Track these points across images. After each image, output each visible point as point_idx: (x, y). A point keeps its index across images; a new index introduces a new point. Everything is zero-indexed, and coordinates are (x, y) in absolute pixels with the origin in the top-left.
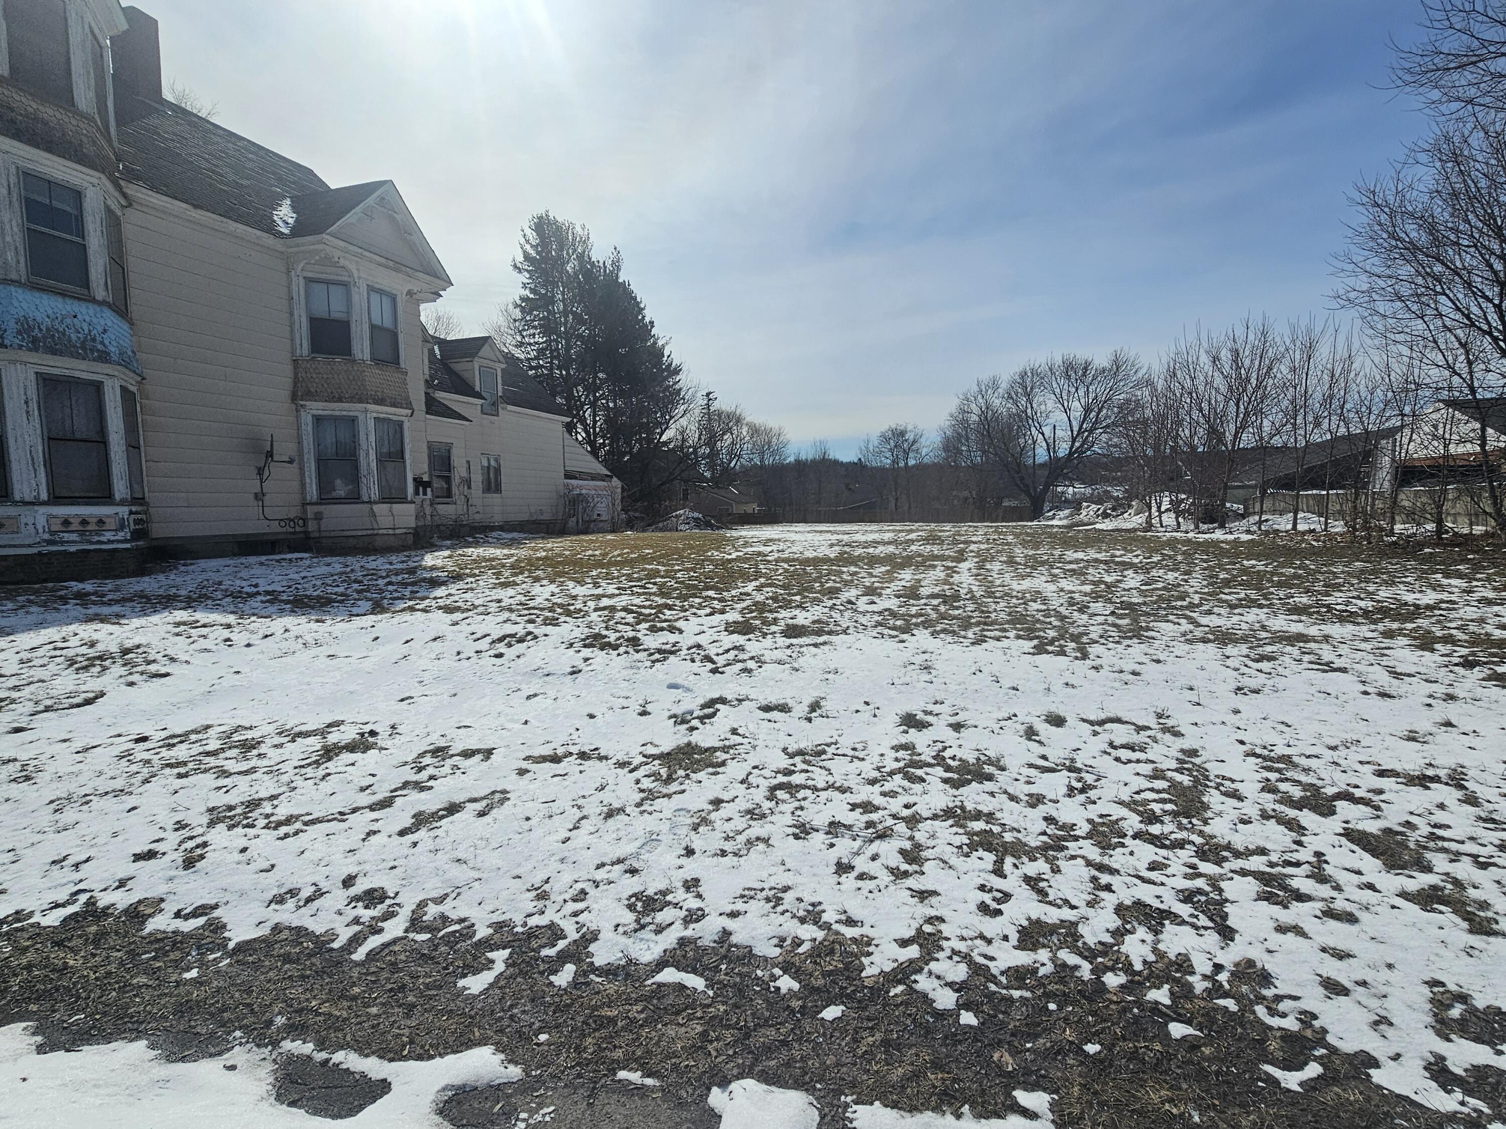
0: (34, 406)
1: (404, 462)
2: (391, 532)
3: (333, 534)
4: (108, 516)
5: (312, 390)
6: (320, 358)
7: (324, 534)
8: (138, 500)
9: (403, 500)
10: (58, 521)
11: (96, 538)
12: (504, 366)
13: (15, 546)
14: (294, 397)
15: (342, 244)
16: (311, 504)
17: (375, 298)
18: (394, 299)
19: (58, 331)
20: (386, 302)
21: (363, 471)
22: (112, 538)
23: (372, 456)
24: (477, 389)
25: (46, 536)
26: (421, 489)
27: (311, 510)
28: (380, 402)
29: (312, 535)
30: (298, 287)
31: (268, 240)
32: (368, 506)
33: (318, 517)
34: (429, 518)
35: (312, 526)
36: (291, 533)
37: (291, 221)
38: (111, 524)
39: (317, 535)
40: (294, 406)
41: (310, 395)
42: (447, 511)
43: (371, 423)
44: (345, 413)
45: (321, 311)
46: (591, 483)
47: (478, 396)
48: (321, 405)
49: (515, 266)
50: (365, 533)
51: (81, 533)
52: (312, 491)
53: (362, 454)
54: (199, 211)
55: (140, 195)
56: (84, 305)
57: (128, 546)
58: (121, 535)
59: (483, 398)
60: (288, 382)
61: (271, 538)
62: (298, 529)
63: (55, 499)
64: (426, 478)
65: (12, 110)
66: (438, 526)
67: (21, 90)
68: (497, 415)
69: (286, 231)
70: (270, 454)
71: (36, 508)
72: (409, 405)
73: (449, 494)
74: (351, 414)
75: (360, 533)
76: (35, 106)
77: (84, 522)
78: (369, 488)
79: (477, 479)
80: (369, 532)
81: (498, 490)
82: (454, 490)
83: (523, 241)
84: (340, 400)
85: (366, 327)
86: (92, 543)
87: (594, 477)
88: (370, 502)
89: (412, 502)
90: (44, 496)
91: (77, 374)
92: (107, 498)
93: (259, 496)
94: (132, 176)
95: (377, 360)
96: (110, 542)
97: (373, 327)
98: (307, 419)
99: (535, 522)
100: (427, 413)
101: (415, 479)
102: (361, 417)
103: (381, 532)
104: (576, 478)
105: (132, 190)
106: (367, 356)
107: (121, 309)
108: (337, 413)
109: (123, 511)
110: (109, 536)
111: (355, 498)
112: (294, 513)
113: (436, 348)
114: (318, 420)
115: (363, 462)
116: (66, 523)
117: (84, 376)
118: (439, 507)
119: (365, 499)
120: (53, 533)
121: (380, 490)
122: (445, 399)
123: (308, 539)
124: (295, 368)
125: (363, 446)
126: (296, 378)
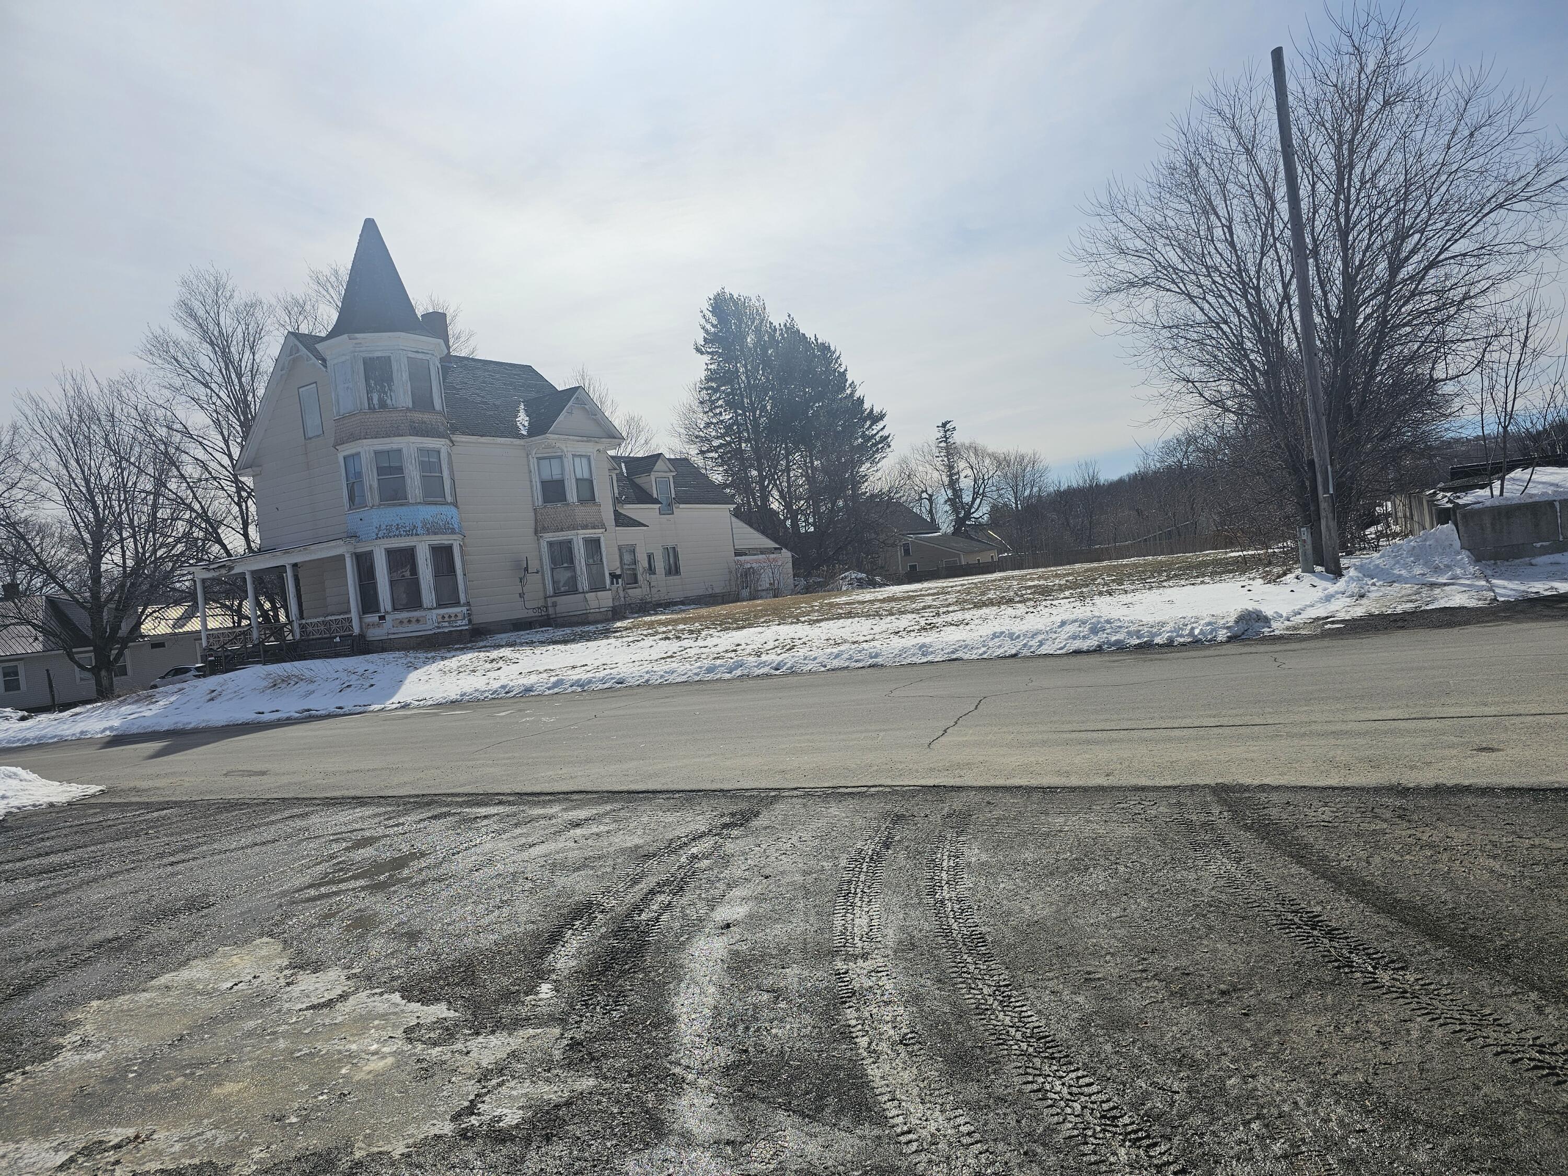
0: (428, 561)
1: (602, 564)
2: (597, 610)
3: (563, 615)
4: (459, 613)
5: (546, 526)
6: (549, 505)
7: (558, 615)
8: (468, 604)
9: (604, 589)
10: (440, 617)
11: (455, 624)
12: (674, 474)
13: (424, 630)
14: (536, 532)
15: (556, 436)
16: (550, 597)
17: (577, 460)
18: (589, 458)
19: (435, 522)
20: (584, 461)
21: (578, 573)
22: (461, 624)
23: (583, 563)
24: (655, 496)
25: (436, 625)
26: (614, 580)
27: (550, 601)
28: (585, 527)
29: (550, 615)
30: (533, 462)
31: (517, 442)
32: (582, 595)
33: (555, 605)
34: (622, 599)
35: (551, 610)
36: (540, 615)
37: (526, 424)
38: (460, 617)
39: (554, 616)
40: (536, 538)
41: (545, 529)
42: (636, 593)
43: (581, 542)
44: (565, 538)
45: (546, 476)
46: (761, 557)
47: (656, 501)
48: (551, 534)
49: (698, 350)
50: (581, 613)
51: (449, 622)
52: (550, 590)
53: (577, 562)
54: (482, 438)
55: (459, 440)
56: (443, 506)
57: (467, 627)
58: (464, 622)
59: (660, 503)
60: (533, 526)
61: (530, 620)
62: (543, 613)
63: (440, 606)
64: (618, 572)
65: (414, 422)
66: (630, 603)
67: (416, 411)
68: (673, 514)
69: (525, 433)
70: (526, 569)
71: (432, 611)
72: (603, 526)
73: (636, 582)
74: (569, 537)
75: (579, 613)
77: (450, 617)
78: (582, 583)
79: (660, 565)
80: (585, 613)
81: (677, 572)
82: (640, 577)
83: (703, 321)
84: (562, 530)
85: (574, 481)
86: (453, 627)
87: (763, 551)
88: (583, 592)
89: (609, 590)
90: (434, 605)
91: (443, 542)
92: (457, 603)
93: (521, 595)
94: (454, 429)
95: (581, 501)
96: (460, 626)
97: (577, 480)
98: (544, 544)
99: (711, 596)
100: (617, 526)
101: (610, 574)
102: (575, 539)
103: (591, 610)
104: (746, 554)
105: (454, 438)
106: (575, 500)
107: (455, 504)
108: (560, 539)
109: (464, 609)
110: (459, 623)
111: (573, 589)
112: (541, 603)
113: (623, 465)
114: (551, 544)
115: (578, 568)
116: (443, 617)
117: (446, 542)
118: (629, 591)
119: (581, 590)
120: (439, 623)
121: (590, 584)
122: (632, 510)
123: (549, 619)
124: (535, 514)
125: (578, 558)
126: (536, 519)
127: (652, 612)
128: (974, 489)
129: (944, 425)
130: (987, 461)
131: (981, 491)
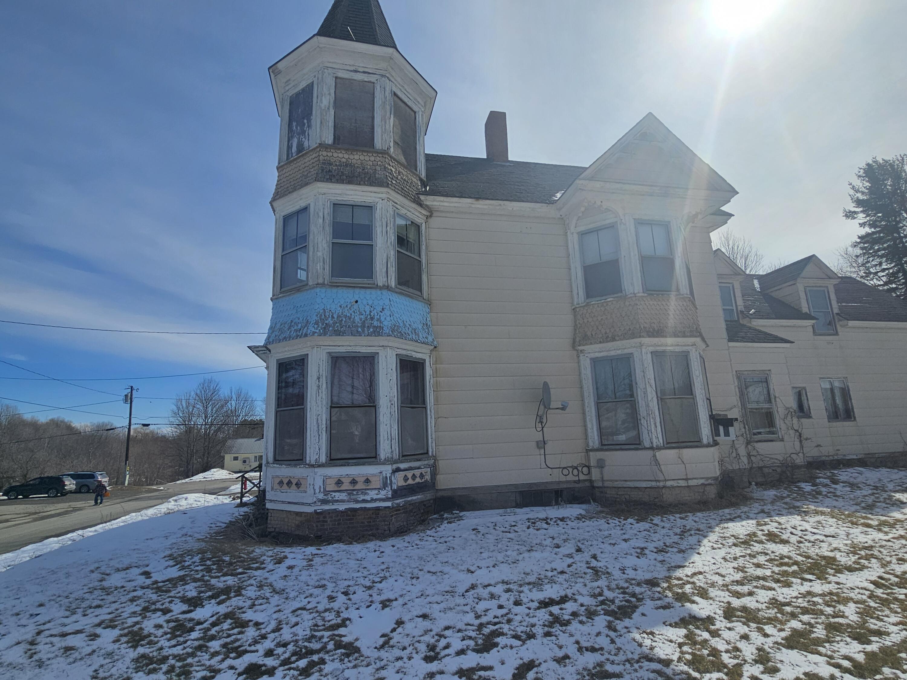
0: (323, 380)
1: (694, 398)
2: (682, 483)
3: (614, 485)
4: (374, 475)
5: (589, 334)
6: (594, 301)
7: (606, 484)
8: (414, 456)
9: (696, 443)
10: (333, 481)
11: (362, 497)
12: (836, 286)
13: (303, 504)
14: (574, 345)
15: (597, 184)
16: (593, 450)
17: (645, 230)
19: (346, 316)
20: (658, 231)
21: (642, 412)
22: (375, 497)
23: (652, 395)
25: (321, 496)
26: (721, 428)
27: (594, 457)
28: (657, 334)
29: (595, 485)
30: (573, 243)
31: (542, 208)
32: (650, 453)
33: (601, 464)
34: (745, 460)
35: (595, 474)
36: (575, 482)
38: (376, 483)
39: (600, 484)
40: (575, 353)
41: (586, 339)
42: (772, 451)
43: (648, 359)
44: (619, 352)
45: (592, 257)
47: (807, 317)
48: (597, 347)
50: (649, 484)
51: (350, 492)
52: (594, 437)
53: (640, 394)
55: (435, 203)
56: (368, 291)
57: (389, 504)
58: (383, 494)
59: (813, 318)
60: (568, 330)
61: (556, 487)
62: (582, 477)
64: (730, 414)
65: (331, 164)
66: (761, 468)
67: (339, 149)
68: (837, 334)
70: (547, 402)
71: (316, 470)
73: (772, 430)
74: (626, 351)
75: (644, 485)
76: (346, 156)
77: (354, 482)
78: (649, 431)
79: (818, 405)
80: (654, 484)
81: (849, 415)
82: (779, 422)
84: (613, 339)
85: (636, 260)
86: (357, 502)
88: (652, 448)
89: (710, 445)
90: (323, 459)
91: (358, 349)
92: (373, 457)
93: (542, 444)
95: (649, 291)
96: (373, 500)
97: (643, 258)
98: (586, 364)
100: (730, 340)
101: (711, 417)
102: (636, 355)
103: (669, 484)
106: (638, 289)
108: (613, 353)
109: (387, 469)
110: (373, 494)
111: (636, 443)
112: (577, 459)
113: (755, 283)
114: (594, 361)
115: (641, 403)
116: (339, 482)
117: (364, 350)
118: (758, 445)
119: (647, 444)
120: (326, 492)
121: (665, 432)
123: (593, 487)
124: (575, 316)
125: (641, 385)
126: (576, 325)
127: (807, 487)
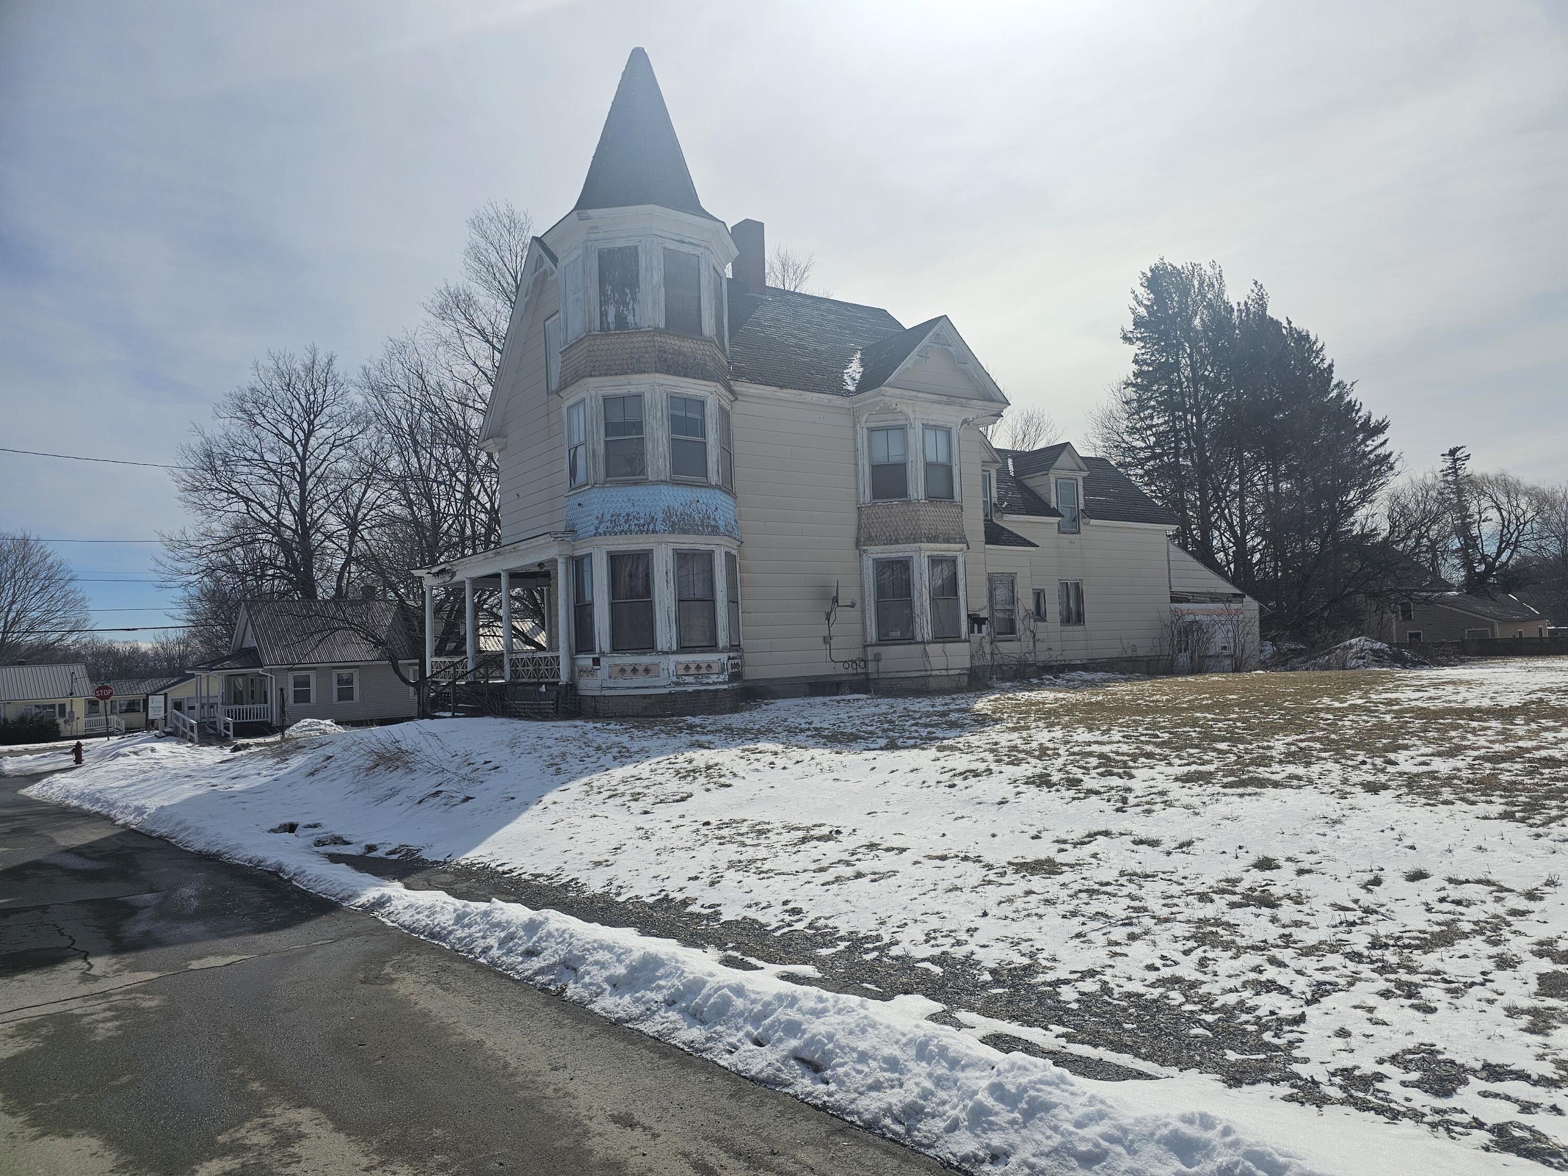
0: (671, 575)
1: (958, 599)
2: (944, 673)
3: (889, 676)
4: (714, 662)
5: (873, 534)
6: (880, 502)
7: (881, 676)
8: (735, 647)
9: (957, 639)
10: (682, 667)
11: (706, 681)
12: (1086, 474)
13: (656, 687)
14: (858, 544)
15: (897, 391)
16: (871, 645)
17: (930, 434)
18: (948, 432)
19: (687, 514)
20: (941, 436)
21: (917, 610)
22: (716, 680)
23: (926, 596)
24: (1053, 504)
25: (674, 679)
26: (976, 626)
27: (871, 652)
28: (933, 539)
29: (871, 677)
30: (863, 437)
31: (836, 400)
32: (921, 647)
33: (877, 658)
34: (989, 657)
35: (871, 667)
36: (853, 675)
37: (858, 377)
38: (716, 669)
39: (876, 677)
40: (857, 552)
41: (871, 540)
42: (1010, 649)
43: (925, 562)
44: (900, 554)
45: (881, 457)
46: (1211, 606)
47: (1054, 513)
48: (880, 548)
49: (1125, 338)
50: (918, 674)
51: (696, 676)
52: (872, 633)
53: (916, 594)
54: (785, 391)
55: (742, 389)
56: (703, 490)
57: (726, 687)
58: (722, 678)
59: (1060, 515)
60: (853, 529)
61: (838, 679)
62: (860, 670)
63: (683, 649)
64: (984, 614)
65: (665, 352)
66: (1000, 666)
67: (672, 335)
68: (1079, 532)
69: (852, 388)
70: (836, 600)
71: (670, 656)
72: (963, 540)
73: (1012, 630)
74: (907, 554)
75: (914, 674)
76: (678, 343)
77: (698, 667)
78: (922, 628)
79: (1053, 608)
80: (923, 673)
81: (1079, 619)
82: (1019, 625)
83: (1133, 304)
84: (897, 542)
85: (921, 466)
86: (702, 684)
87: (1215, 598)
88: (923, 642)
89: (965, 641)
90: (674, 647)
91: (698, 547)
92: (712, 647)
93: (827, 640)
94: (739, 374)
95: (931, 498)
96: (714, 683)
97: (928, 465)
98: (870, 563)
99: (1129, 659)
100: (987, 543)
101: (969, 616)
102: (916, 558)
103: (934, 673)
104: (1188, 601)
105: (738, 387)
106: (921, 495)
107: (728, 487)
108: (894, 555)
109: (724, 657)
110: (714, 678)
111: (909, 639)
112: (856, 654)
113: (1010, 461)
114: (879, 563)
115: (917, 602)
116: (687, 668)
117: (702, 547)
118: (1000, 644)
119: (919, 639)
120: (678, 676)
121: (934, 630)
122: (1014, 522)
123: (868, 679)
124: (859, 515)
125: (917, 586)
126: (859, 524)
127: (1035, 681)
128: (1502, 535)
129: (1452, 452)
130: (1523, 502)
131: (1513, 540)
